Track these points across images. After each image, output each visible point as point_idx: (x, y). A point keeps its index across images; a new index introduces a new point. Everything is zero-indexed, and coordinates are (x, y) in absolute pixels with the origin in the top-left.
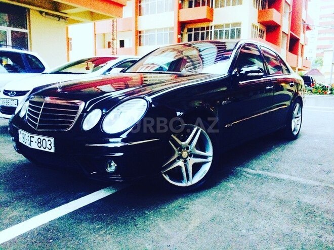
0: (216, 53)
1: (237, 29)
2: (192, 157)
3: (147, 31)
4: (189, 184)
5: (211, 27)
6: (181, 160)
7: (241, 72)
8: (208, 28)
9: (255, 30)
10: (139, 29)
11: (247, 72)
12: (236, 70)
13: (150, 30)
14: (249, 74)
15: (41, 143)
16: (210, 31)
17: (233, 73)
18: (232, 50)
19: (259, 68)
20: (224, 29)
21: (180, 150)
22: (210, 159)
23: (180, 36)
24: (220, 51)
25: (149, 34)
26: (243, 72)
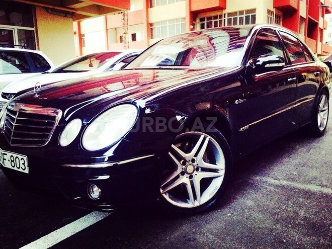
0: (228, 41)
1: (252, 16)
2: (200, 170)
3: (158, 23)
4: (197, 204)
5: (225, 15)
6: (186, 175)
7: (257, 64)
8: (221, 16)
9: (270, 16)
10: (150, 22)
11: (265, 63)
12: (251, 61)
13: (162, 22)
14: (267, 66)
15: (15, 162)
16: (223, 19)
17: (248, 65)
18: (246, 37)
19: (278, 57)
20: (238, 17)
21: (184, 164)
22: (222, 173)
23: (192, 27)
24: (233, 38)
25: (160, 26)
26: (260, 63)
